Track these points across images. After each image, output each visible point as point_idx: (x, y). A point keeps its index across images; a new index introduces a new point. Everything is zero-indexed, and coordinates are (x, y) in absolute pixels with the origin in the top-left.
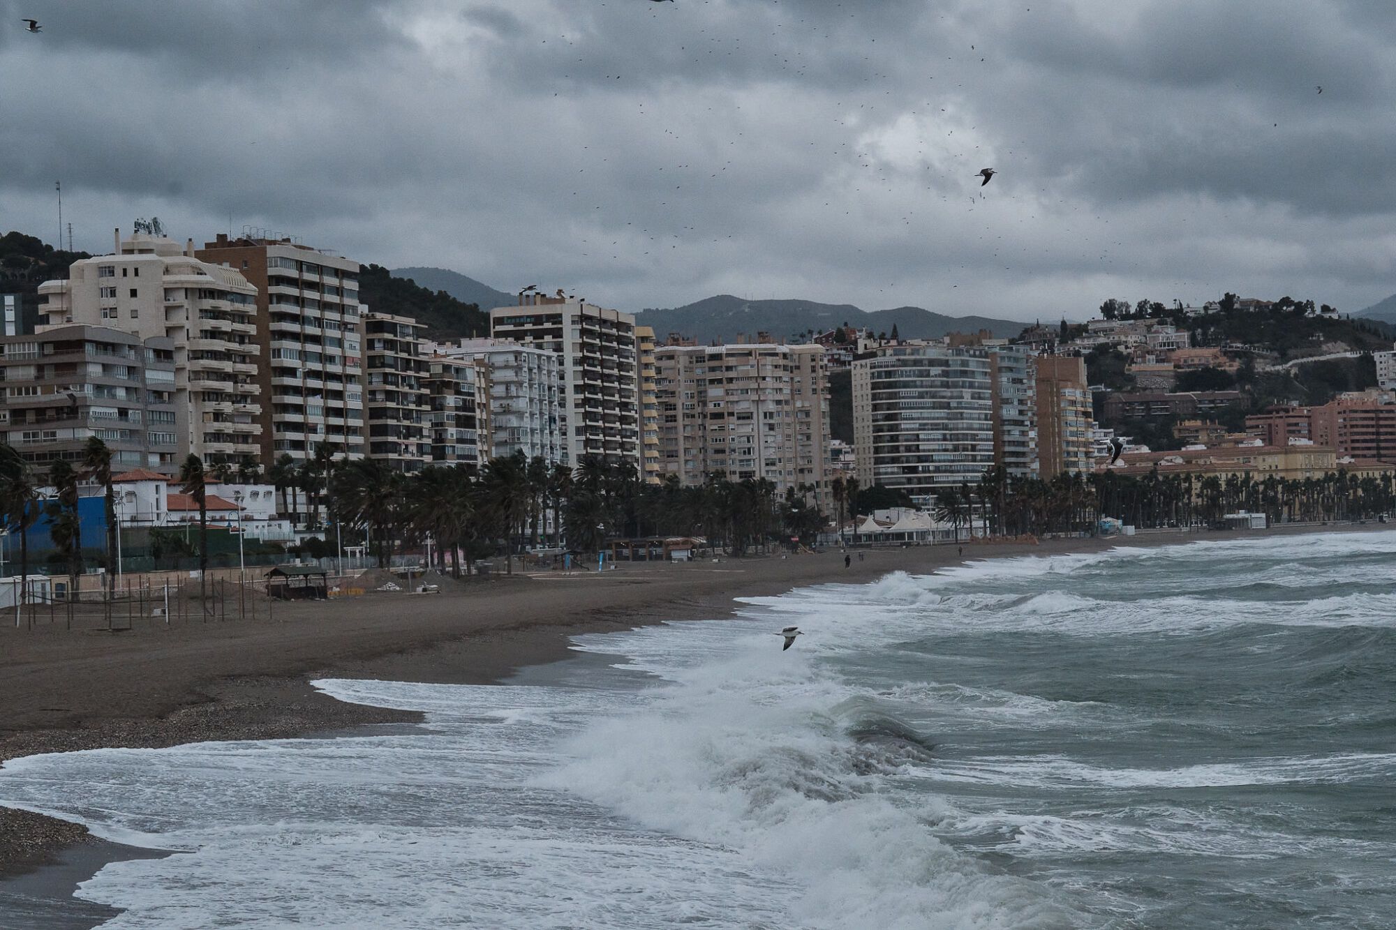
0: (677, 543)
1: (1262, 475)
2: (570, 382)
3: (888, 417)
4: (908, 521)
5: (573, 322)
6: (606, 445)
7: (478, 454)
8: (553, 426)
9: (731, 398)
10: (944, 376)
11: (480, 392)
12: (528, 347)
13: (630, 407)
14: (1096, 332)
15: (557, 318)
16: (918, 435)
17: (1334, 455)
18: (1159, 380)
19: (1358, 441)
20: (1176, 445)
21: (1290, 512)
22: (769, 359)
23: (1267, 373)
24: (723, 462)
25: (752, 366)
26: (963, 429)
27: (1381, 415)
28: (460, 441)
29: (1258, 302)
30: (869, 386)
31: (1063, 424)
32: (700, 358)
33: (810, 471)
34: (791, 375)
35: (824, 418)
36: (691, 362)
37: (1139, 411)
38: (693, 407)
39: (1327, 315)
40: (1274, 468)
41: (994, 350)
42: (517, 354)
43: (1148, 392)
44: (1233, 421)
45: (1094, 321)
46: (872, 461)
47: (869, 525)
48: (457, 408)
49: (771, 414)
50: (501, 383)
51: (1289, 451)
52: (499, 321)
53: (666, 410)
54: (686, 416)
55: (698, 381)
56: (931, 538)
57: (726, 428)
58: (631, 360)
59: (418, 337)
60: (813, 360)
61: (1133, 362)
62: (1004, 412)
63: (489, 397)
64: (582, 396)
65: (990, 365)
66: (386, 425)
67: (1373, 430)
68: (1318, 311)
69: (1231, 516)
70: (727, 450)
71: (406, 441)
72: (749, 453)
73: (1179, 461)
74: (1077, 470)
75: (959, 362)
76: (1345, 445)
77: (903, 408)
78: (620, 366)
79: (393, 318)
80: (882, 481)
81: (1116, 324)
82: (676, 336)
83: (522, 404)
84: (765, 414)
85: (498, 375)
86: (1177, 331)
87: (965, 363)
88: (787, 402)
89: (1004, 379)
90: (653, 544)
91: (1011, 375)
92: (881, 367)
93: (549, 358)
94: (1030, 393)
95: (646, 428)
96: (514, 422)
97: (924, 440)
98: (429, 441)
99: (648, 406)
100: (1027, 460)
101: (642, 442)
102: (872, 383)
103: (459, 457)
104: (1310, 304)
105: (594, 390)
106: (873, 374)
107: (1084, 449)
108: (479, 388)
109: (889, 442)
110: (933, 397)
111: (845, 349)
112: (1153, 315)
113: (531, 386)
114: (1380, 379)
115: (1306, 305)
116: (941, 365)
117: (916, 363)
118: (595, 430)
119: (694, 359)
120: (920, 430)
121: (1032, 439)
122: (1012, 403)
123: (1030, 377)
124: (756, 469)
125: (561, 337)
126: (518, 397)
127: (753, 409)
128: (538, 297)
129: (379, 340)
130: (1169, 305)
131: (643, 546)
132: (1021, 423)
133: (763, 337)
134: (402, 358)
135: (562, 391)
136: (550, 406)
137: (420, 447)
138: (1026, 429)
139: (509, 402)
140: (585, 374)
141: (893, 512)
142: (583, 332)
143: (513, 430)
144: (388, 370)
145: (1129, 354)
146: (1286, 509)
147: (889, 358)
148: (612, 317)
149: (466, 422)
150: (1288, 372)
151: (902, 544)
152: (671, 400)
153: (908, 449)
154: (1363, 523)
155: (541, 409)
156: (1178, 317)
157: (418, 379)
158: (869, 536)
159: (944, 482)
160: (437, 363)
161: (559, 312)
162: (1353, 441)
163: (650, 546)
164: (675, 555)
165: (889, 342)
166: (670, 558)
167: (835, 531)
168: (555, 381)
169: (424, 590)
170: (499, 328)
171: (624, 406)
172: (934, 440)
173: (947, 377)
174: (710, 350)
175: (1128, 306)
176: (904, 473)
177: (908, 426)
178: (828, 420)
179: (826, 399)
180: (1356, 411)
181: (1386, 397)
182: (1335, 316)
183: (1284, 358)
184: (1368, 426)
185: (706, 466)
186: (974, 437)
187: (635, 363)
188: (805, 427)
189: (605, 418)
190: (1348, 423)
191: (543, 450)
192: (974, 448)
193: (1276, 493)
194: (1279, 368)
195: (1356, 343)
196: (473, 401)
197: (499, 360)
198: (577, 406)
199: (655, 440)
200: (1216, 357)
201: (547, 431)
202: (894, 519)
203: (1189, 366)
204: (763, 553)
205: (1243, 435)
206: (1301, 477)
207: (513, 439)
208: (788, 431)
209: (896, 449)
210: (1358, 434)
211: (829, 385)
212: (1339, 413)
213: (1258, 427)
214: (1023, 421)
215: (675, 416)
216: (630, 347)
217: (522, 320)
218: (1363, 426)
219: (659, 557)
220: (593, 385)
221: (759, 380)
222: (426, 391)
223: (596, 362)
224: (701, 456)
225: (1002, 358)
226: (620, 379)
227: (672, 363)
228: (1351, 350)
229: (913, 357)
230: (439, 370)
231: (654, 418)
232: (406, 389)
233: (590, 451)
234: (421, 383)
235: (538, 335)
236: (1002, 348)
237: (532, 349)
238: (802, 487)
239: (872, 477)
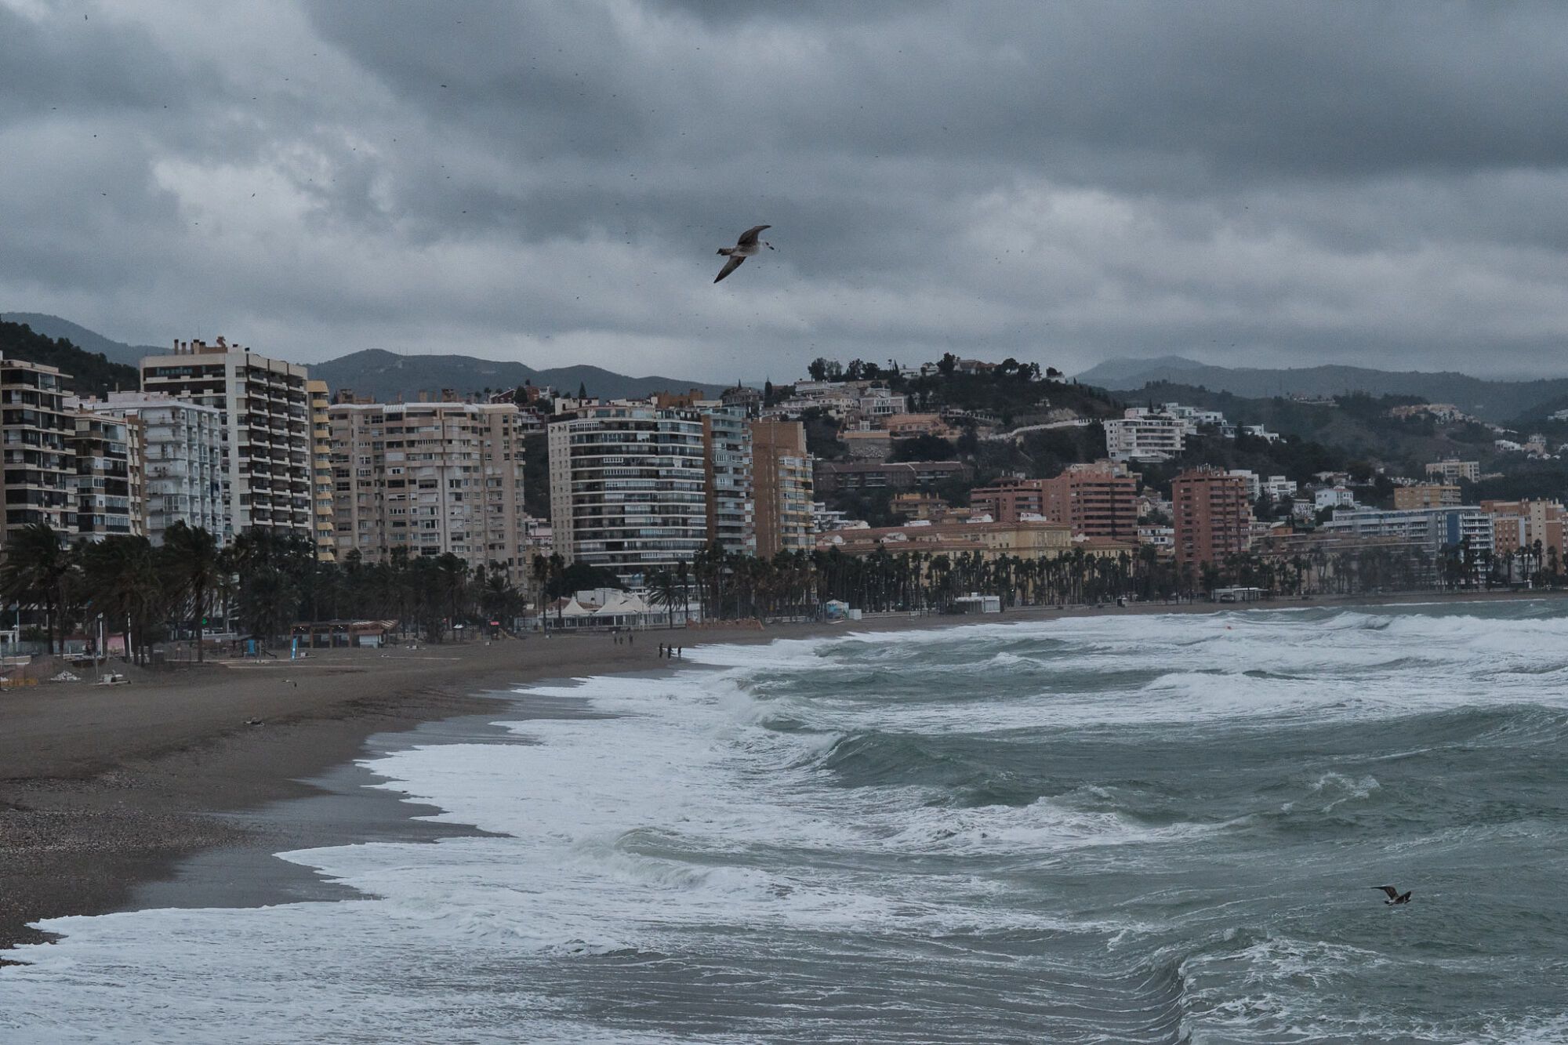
0: (365, 628)
1: (991, 554)
2: (235, 442)
3: (590, 487)
4: (614, 603)
5: (238, 375)
6: (274, 515)
7: (130, 524)
8: (216, 493)
9: (413, 464)
10: (652, 441)
11: (132, 454)
12: (184, 402)
13: (302, 472)
14: (804, 395)
15: (218, 370)
16: (623, 507)
17: (1069, 533)
18: (873, 448)
19: (1091, 517)
20: (898, 520)
21: (1023, 595)
22: (456, 419)
23: (991, 441)
24: (403, 536)
25: (437, 428)
26: (673, 501)
27: (1116, 489)
28: (110, 509)
29: (980, 363)
30: (569, 451)
31: (781, 496)
32: (377, 418)
33: (502, 547)
34: (481, 438)
35: (517, 486)
36: (366, 422)
37: (852, 484)
38: (368, 473)
39: (1053, 380)
40: (1004, 546)
41: (706, 412)
42: (175, 410)
43: (863, 462)
44: (956, 494)
45: (802, 383)
46: (572, 535)
47: (573, 608)
48: (106, 472)
49: (458, 483)
50: (154, 443)
51: (1020, 527)
52: (151, 372)
53: (338, 476)
54: (361, 483)
55: (374, 443)
56: (642, 622)
57: (407, 498)
58: (302, 419)
59: (62, 389)
60: (505, 421)
61: (845, 428)
62: (718, 482)
63: (144, 459)
64: (247, 459)
65: (703, 429)
66: (26, 490)
67: (1108, 505)
68: (1044, 375)
69: (962, 599)
70: (408, 524)
71: (49, 510)
72: (433, 526)
73: (903, 538)
74: (796, 547)
75: (669, 426)
76: (1078, 522)
77: (607, 477)
78: (291, 425)
79: (32, 366)
80: (584, 559)
81: (825, 386)
82: (349, 393)
83: (180, 468)
84: (451, 482)
85: (152, 434)
86: (893, 394)
87: (675, 427)
88: (476, 469)
89: (718, 445)
90: (337, 629)
91: (724, 440)
92: (582, 430)
93: (211, 415)
94: (746, 461)
95: (318, 497)
96: (171, 488)
97: (630, 513)
98: (75, 509)
99: (320, 472)
100: (742, 536)
101: (315, 511)
102: (572, 448)
103: (110, 528)
104: (1036, 367)
105: (260, 451)
106: (573, 438)
107: (804, 524)
108: (132, 449)
109: (590, 514)
110: (641, 464)
111: (528, 411)
112: (866, 377)
113: (190, 447)
114: (1110, 450)
115: (1030, 369)
116: (649, 429)
117: (623, 425)
118: (261, 498)
119: (370, 420)
120: (625, 501)
121: (748, 513)
122: (726, 472)
123: (746, 443)
124: (441, 544)
125: (224, 391)
126: (175, 459)
127: (438, 477)
128: (197, 345)
129: (17, 392)
130: (884, 366)
131: (326, 631)
132: (735, 494)
133: (447, 395)
134: (43, 413)
135: (225, 453)
136: (212, 471)
137: (64, 516)
138: (742, 501)
139: (166, 465)
140: (251, 434)
141: (598, 593)
142: (249, 386)
143: (169, 497)
144: (27, 427)
145: (841, 419)
146: (1019, 592)
147: (591, 420)
148: (282, 370)
149: (116, 487)
150: (1014, 441)
151: (611, 630)
152: (344, 466)
153: (612, 522)
154: (1100, 607)
155: (202, 474)
156: (893, 380)
157: (61, 437)
158: (573, 620)
159: (653, 560)
160: (83, 420)
161: (221, 363)
162: (1087, 517)
163: (334, 631)
164: (363, 641)
165: (590, 402)
166: (357, 644)
167: (534, 614)
168: (218, 442)
169: (114, 680)
170: (150, 380)
171: (295, 471)
172: (641, 513)
173: (657, 442)
174: (388, 409)
175: (839, 367)
176: (608, 549)
177: (612, 497)
178: (522, 489)
179: (520, 466)
180: (1090, 485)
181: (1116, 470)
182: (1062, 381)
183: (1008, 426)
184: (1102, 501)
185: (383, 540)
186: (685, 510)
187: (307, 423)
188: (495, 497)
189: (273, 484)
190: (1082, 498)
191: (203, 521)
192: (685, 522)
193: (1008, 575)
194: (1003, 436)
195: (1085, 411)
196: (125, 463)
197: (153, 417)
198: (242, 470)
199: (328, 510)
200: (935, 424)
201: (208, 500)
202: (599, 601)
203: (906, 434)
204: (462, 638)
205: (966, 510)
206: (1035, 556)
207: (170, 508)
208: (477, 502)
209: (599, 522)
210: (1091, 509)
211: (523, 450)
212: (1073, 486)
213: (984, 501)
214: (738, 493)
215: (348, 484)
216: (302, 404)
217: (177, 371)
218: (1097, 501)
219: (344, 644)
220: (260, 447)
221: (445, 444)
222: (72, 452)
223: (264, 421)
224: (378, 530)
225: (716, 421)
226: (290, 440)
227: (343, 423)
228: (1080, 418)
229: (619, 419)
230: (86, 427)
231: (328, 485)
232: (49, 449)
233: (257, 522)
234: (65, 442)
235: (197, 388)
236: (716, 410)
237: (190, 405)
238: (494, 565)
239: (572, 554)
